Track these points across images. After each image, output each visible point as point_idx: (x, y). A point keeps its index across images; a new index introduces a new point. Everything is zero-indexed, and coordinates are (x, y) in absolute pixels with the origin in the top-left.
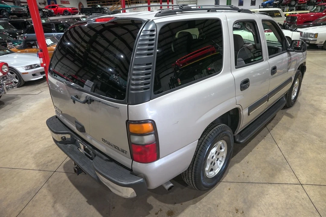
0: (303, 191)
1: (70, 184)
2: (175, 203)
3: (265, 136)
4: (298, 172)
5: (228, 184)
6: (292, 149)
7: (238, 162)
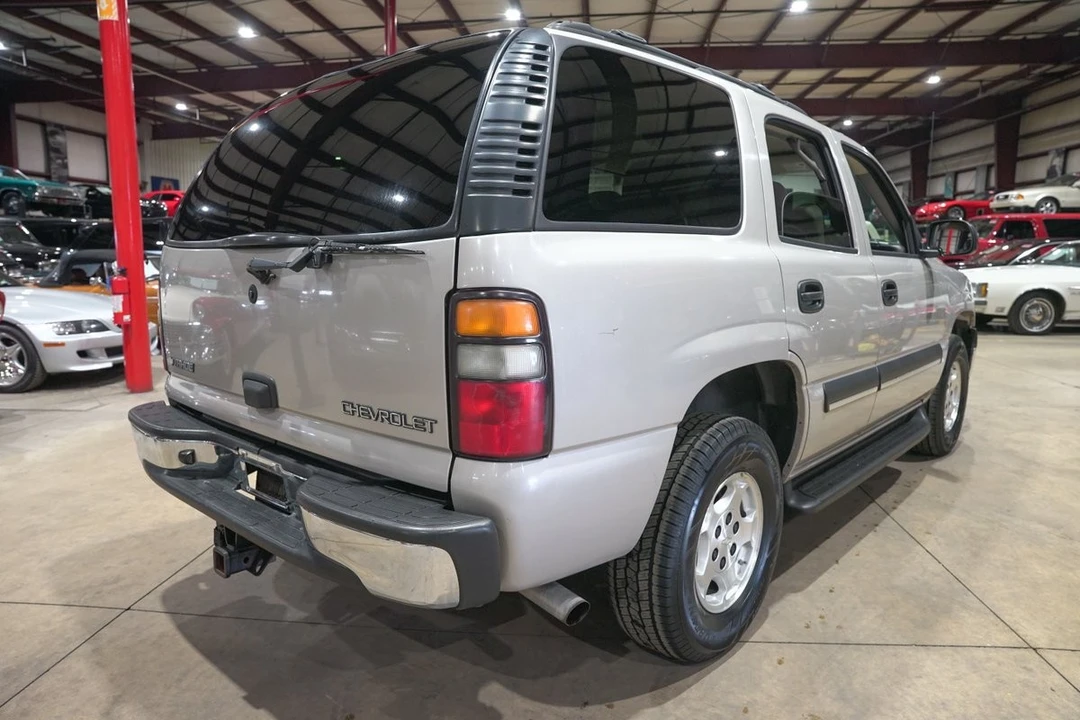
0: (1046, 666)
1: (184, 644)
2: (586, 704)
3: (876, 525)
4: (1011, 615)
5: (773, 648)
6: (975, 555)
7: (795, 590)
